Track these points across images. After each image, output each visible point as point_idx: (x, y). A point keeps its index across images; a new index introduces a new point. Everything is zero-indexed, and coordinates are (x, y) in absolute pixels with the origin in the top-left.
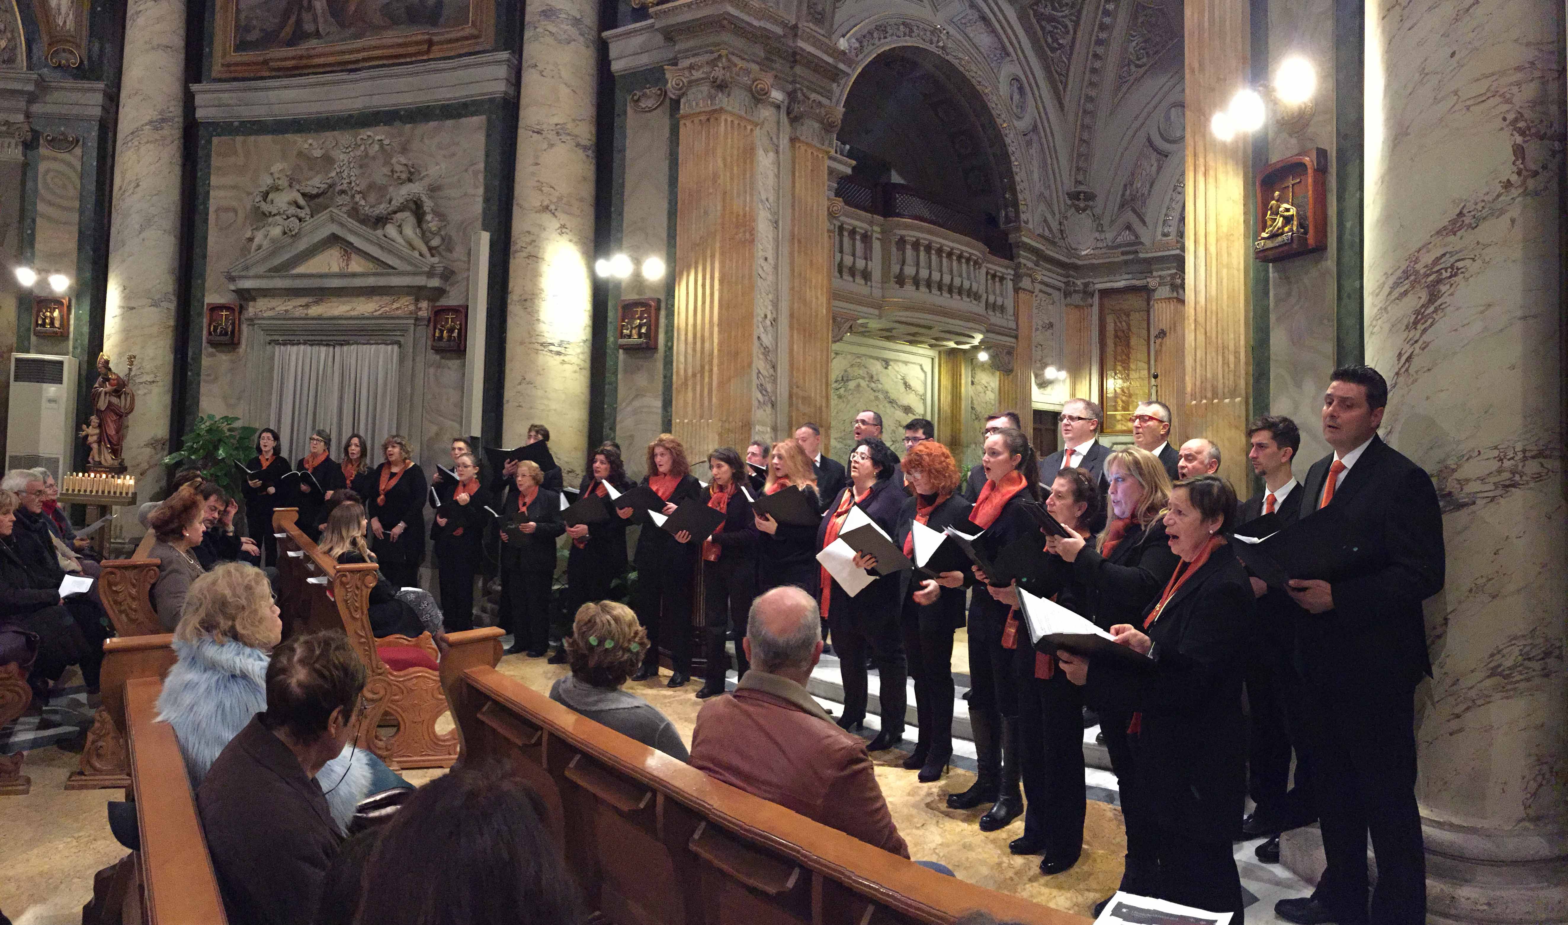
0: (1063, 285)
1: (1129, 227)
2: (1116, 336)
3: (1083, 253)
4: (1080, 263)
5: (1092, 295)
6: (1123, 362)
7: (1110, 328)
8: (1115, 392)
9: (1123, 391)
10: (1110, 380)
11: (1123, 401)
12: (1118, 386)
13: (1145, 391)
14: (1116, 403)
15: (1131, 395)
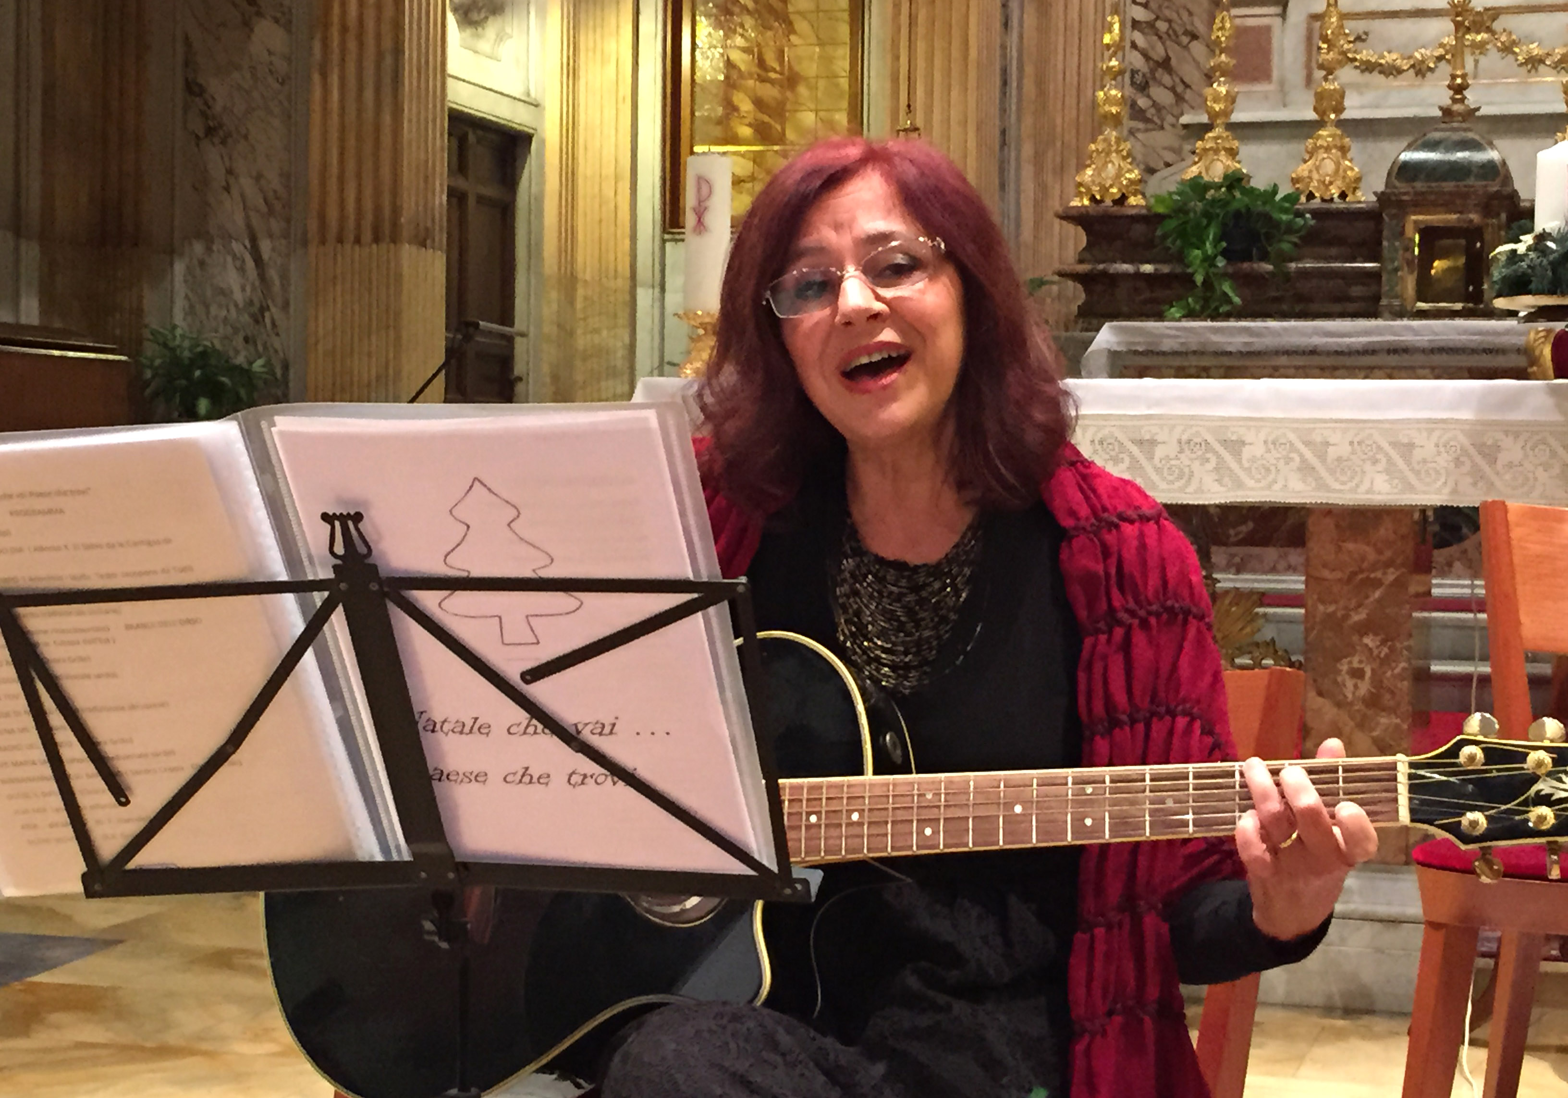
8: (729, 64)
9: (761, 63)
10: (708, 16)
11: (759, 103)
12: (739, 41)
13: (843, 65)
14: (731, 108)
15: (792, 80)
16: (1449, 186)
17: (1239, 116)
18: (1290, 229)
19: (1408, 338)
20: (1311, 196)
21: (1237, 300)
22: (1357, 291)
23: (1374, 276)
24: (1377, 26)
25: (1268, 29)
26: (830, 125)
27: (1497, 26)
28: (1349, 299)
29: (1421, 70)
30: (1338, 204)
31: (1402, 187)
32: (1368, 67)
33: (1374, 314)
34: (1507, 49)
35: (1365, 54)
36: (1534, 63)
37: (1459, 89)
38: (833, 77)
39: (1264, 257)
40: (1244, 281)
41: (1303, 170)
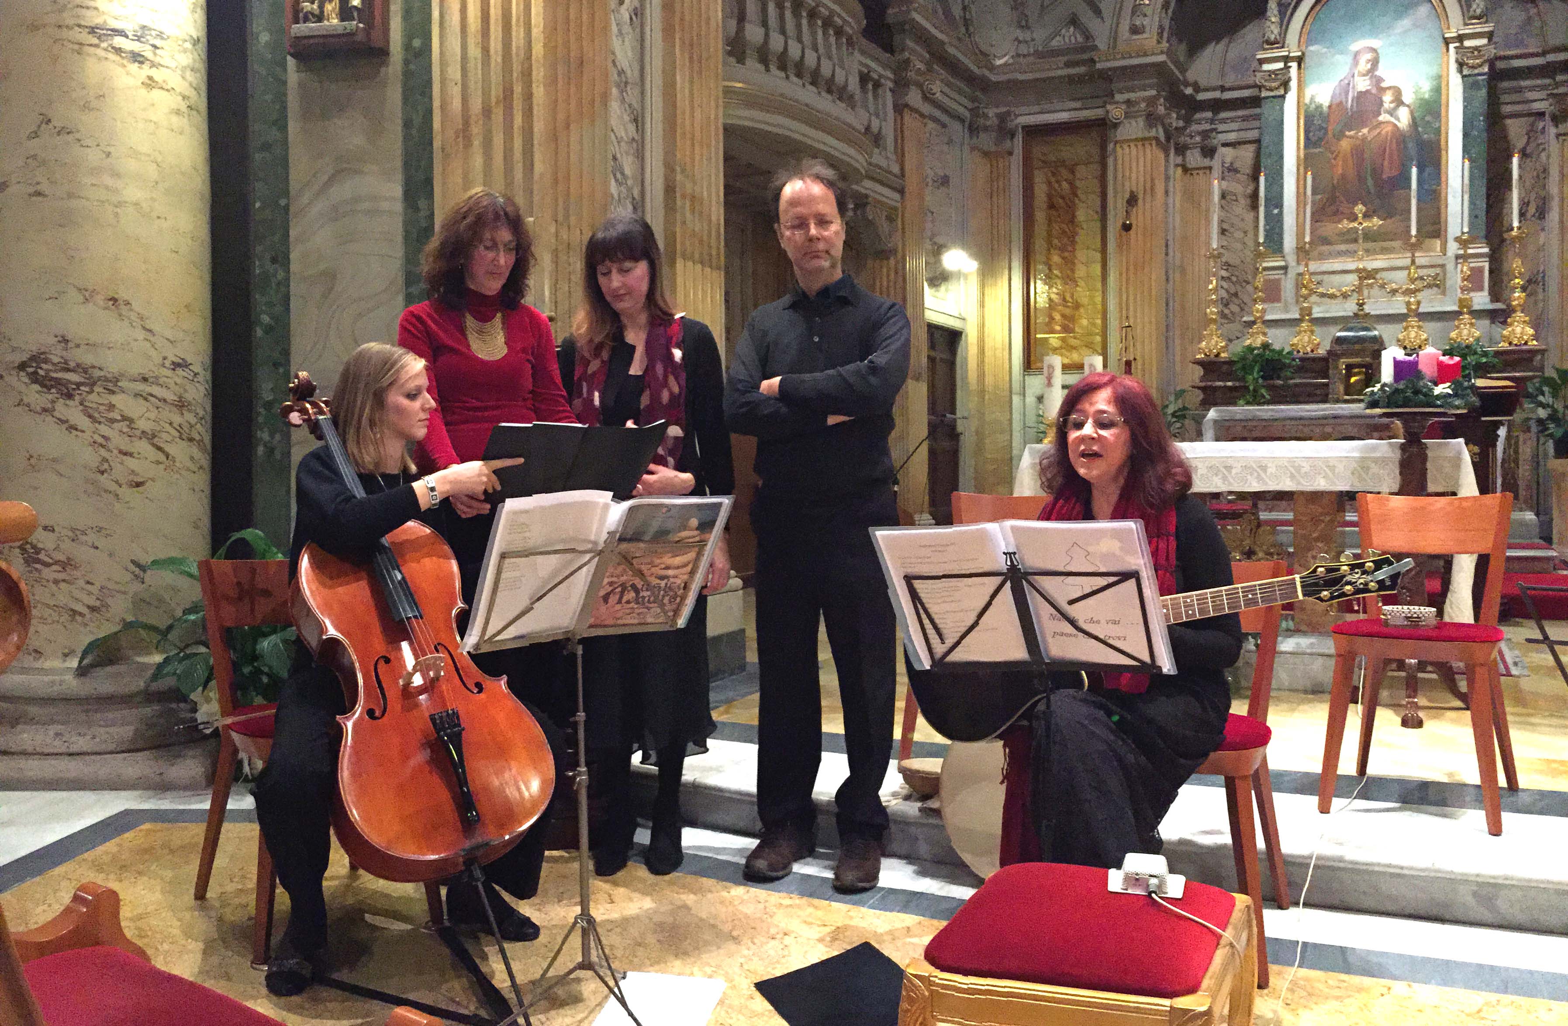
0: (967, 114)
1: (1074, 21)
2: (1051, 206)
3: (999, 62)
4: (993, 78)
5: (1013, 136)
6: (1062, 249)
7: (1040, 191)
8: (1050, 300)
9: (1064, 299)
10: (1041, 279)
11: (1063, 316)
12: (1054, 290)
13: (1099, 299)
14: (1052, 318)
15: (1077, 306)
16: (1357, 347)
17: (1268, 317)
18: (1290, 366)
19: (1340, 412)
20: (1298, 352)
21: (1268, 397)
22: (1318, 392)
23: (1327, 385)
24: (1326, 277)
25: (1279, 280)
26: (1094, 324)
27: (1378, 276)
28: (1316, 395)
29: (1345, 296)
30: (1311, 355)
31: (1337, 348)
32: (1323, 295)
33: (1325, 401)
34: (1382, 286)
35: (1321, 290)
36: (1394, 292)
37: (1361, 305)
38: (1095, 304)
39: (1279, 378)
40: (1271, 388)
41: (1295, 341)
